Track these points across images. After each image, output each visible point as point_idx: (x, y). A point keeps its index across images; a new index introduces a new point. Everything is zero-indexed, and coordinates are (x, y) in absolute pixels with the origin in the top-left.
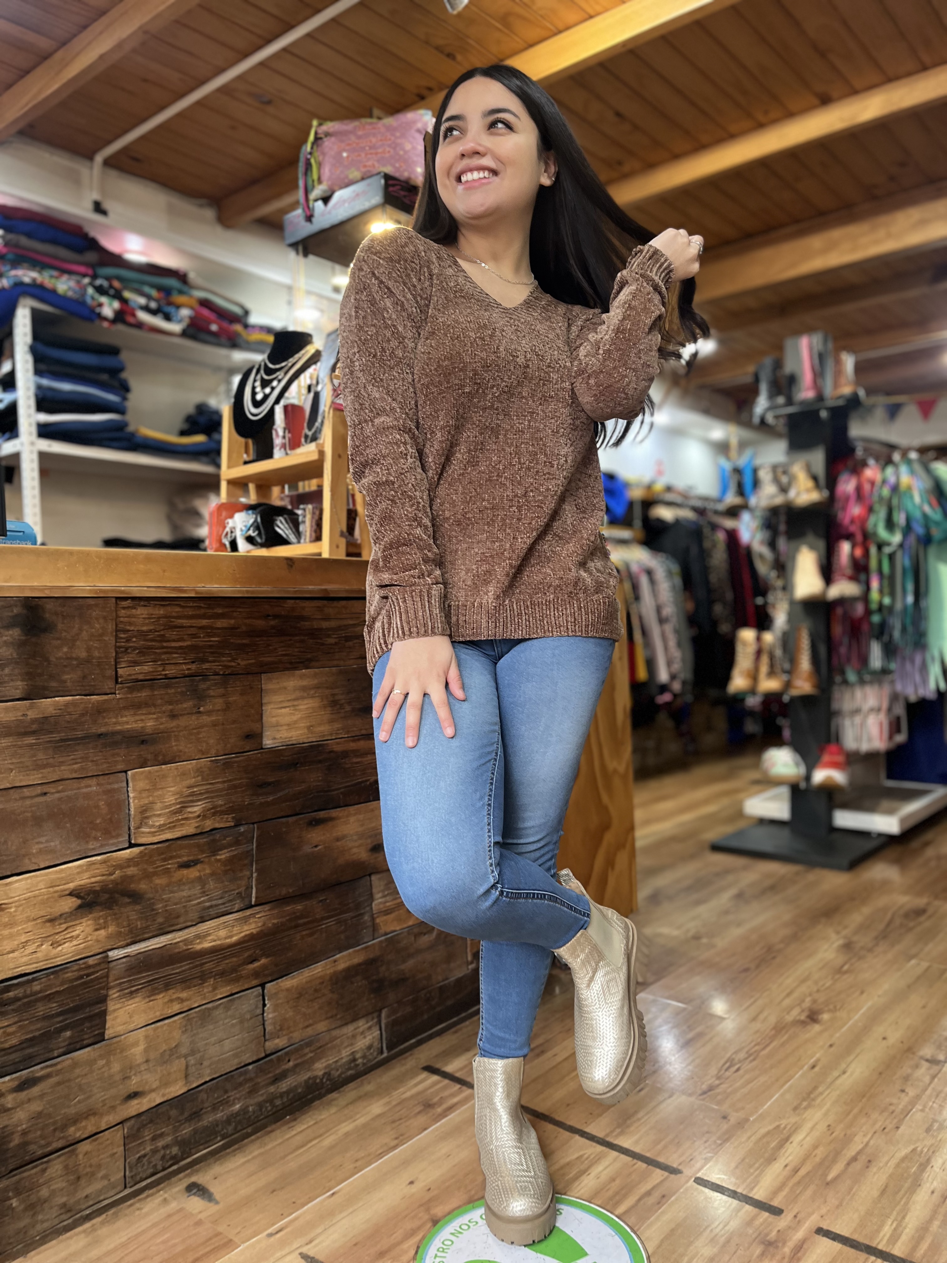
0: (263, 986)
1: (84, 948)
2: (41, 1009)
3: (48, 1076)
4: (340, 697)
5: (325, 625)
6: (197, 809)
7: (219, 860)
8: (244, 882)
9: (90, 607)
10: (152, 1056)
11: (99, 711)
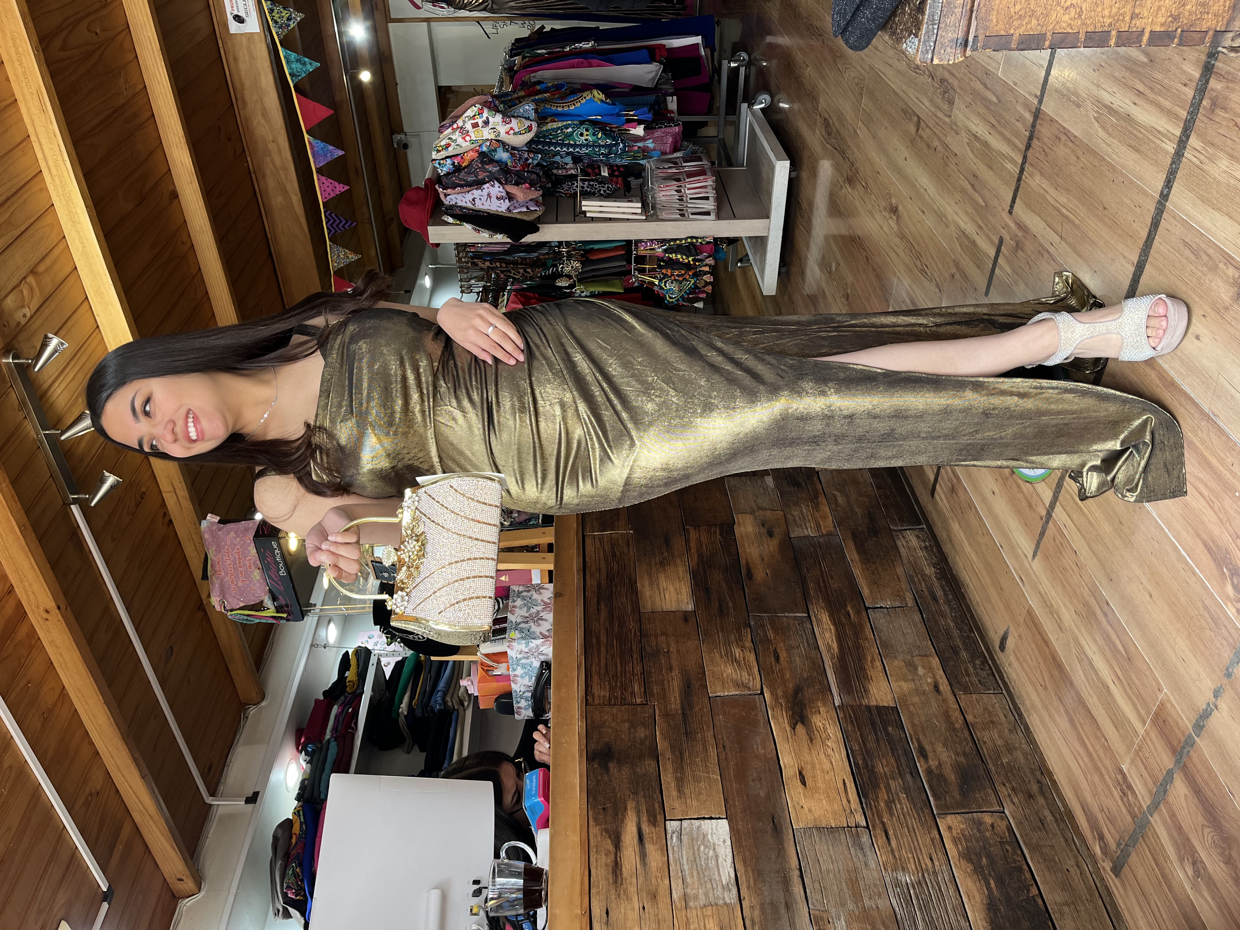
0: (867, 609)
1: (832, 719)
2: (872, 745)
3: (918, 740)
4: (657, 559)
5: (604, 571)
6: (737, 652)
7: (775, 638)
8: (791, 622)
9: (593, 722)
10: (910, 677)
11: (667, 715)
